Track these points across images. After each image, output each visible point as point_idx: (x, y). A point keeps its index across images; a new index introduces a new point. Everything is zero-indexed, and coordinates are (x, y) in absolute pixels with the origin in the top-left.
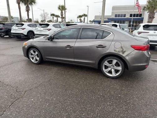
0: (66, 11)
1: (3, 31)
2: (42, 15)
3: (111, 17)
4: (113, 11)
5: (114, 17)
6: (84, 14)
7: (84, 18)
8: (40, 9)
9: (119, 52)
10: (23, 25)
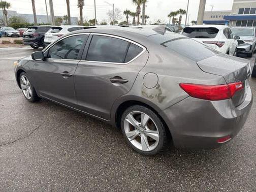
0: (146, 5)
1: (34, 39)
2: (109, 14)
3: (231, 15)
4: (236, 2)
6: (180, 10)
7: (181, 17)
8: (107, 3)
9: (151, 97)
10: (60, 29)
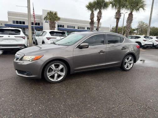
4: (9, 17)
5: (11, 23)
